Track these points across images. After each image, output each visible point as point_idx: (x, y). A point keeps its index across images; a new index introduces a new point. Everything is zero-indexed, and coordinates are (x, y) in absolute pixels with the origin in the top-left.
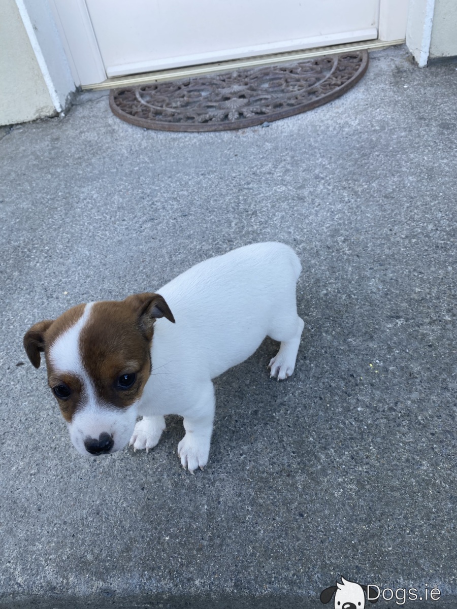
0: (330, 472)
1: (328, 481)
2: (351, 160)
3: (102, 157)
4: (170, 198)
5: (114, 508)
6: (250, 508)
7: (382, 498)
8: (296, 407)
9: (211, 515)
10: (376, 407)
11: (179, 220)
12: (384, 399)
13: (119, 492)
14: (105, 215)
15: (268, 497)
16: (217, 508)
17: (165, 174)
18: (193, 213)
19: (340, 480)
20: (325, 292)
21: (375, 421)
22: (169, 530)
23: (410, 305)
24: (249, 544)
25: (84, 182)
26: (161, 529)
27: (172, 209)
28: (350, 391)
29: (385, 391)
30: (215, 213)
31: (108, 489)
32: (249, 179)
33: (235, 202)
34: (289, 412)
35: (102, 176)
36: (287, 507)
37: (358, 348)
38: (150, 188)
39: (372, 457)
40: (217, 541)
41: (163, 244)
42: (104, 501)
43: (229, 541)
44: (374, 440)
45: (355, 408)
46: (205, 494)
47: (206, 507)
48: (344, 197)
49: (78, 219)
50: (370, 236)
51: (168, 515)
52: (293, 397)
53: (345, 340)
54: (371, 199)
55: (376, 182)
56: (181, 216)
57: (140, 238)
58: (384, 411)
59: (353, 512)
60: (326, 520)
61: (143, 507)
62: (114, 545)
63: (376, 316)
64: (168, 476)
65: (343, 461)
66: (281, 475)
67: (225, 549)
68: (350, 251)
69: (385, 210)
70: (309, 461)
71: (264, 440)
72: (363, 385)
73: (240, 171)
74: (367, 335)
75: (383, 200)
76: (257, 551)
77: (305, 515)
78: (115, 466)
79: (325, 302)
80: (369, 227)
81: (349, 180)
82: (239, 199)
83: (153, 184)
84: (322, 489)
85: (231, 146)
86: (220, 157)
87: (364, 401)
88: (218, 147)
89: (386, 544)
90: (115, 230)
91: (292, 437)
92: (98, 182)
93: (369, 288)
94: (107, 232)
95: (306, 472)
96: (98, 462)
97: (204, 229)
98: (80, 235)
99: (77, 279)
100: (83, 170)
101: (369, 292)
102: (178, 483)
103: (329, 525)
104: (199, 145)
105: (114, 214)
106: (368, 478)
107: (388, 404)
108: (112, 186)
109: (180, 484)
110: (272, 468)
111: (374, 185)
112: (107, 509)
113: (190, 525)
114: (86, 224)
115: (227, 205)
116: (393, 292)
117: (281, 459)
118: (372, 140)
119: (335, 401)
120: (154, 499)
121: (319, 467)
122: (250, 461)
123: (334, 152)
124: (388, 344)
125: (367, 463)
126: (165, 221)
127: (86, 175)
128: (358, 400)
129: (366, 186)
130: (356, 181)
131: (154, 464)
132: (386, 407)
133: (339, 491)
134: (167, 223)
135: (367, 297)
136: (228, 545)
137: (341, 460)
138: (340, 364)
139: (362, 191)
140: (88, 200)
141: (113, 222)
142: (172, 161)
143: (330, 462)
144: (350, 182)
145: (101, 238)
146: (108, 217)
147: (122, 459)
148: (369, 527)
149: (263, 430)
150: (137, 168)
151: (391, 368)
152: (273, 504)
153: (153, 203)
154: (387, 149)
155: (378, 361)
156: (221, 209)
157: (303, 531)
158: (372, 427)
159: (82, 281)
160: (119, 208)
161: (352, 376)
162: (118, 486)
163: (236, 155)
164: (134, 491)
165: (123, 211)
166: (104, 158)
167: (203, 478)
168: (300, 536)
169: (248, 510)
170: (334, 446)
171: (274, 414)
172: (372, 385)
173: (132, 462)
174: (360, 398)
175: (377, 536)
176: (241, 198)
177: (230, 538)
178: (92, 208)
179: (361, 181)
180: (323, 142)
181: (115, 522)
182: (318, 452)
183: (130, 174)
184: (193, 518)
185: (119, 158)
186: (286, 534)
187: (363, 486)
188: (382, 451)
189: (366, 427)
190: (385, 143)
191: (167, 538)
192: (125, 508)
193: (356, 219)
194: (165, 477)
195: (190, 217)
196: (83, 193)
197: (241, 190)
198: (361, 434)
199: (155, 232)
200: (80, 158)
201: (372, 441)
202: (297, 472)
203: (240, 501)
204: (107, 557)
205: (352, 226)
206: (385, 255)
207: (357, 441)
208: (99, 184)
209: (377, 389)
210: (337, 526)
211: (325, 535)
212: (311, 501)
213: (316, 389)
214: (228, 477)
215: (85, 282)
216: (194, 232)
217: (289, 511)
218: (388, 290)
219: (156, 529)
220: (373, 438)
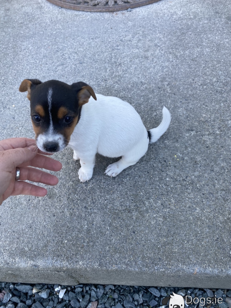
0: (150, 211)
1: (148, 216)
2: (175, 36)
3: (35, 24)
4: (73, 52)
5: (39, 225)
6: (108, 228)
7: (175, 225)
8: (135, 177)
9: (88, 231)
10: (176, 178)
11: (77, 66)
12: (181, 175)
13: (42, 217)
14: (36, 60)
15: (118, 223)
16: (92, 227)
17: (71, 37)
18: (86, 62)
19: (155, 216)
20: (155, 114)
21: (175, 186)
22: (67, 237)
23: (199, 124)
24: (107, 246)
25: (24, 39)
26: (63, 236)
27: (74, 59)
28: (163, 169)
29: (182, 170)
30: (98, 63)
31: (36, 215)
32: (118, 44)
33: (109, 57)
34: (131, 179)
35: (35, 36)
36: (127, 228)
37: (170, 146)
38: (62, 45)
39: (172, 205)
40: (91, 244)
41: (68, 80)
42: (34, 221)
43: (97, 244)
44: (174, 196)
45: (165, 178)
46: (86, 220)
47: (86, 226)
48: (170, 59)
49: (21, 62)
50: (182, 82)
51: (67, 230)
52: (134, 171)
53: (163, 142)
54: (184, 61)
55: (188, 50)
56: (79, 63)
57: (55, 75)
58: (180, 181)
59: (160, 232)
60: (146, 235)
61: (54, 225)
62: (39, 244)
63: (181, 129)
64: (67, 210)
65: (157, 206)
66: (125, 212)
67: (95, 248)
68: (171, 91)
69: (191, 68)
70: (140, 205)
71: (118, 193)
72: (170, 166)
73: (113, 38)
74: (175, 139)
75: (190, 62)
76: (111, 249)
77: (136, 233)
78: (40, 203)
79: (155, 120)
80: (182, 77)
81: (173, 49)
82: (112, 55)
83: (64, 43)
84: (145, 220)
85: (109, 22)
86: (103, 29)
87: (170, 175)
88: (101, 22)
89: (175, 248)
90: (42, 70)
91: (132, 192)
92: (32, 39)
93: (179, 113)
94: (37, 71)
95: (138, 210)
96: (31, 201)
97: (91, 72)
98: (22, 72)
99: (20, 98)
100: (24, 31)
101: (178, 115)
102: (72, 214)
103: (147, 238)
104: (91, 20)
105: (41, 60)
106: (169, 215)
107: (182, 177)
108: (41, 43)
109: (73, 214)
110: (121, 208)
111: (187, 52)
112: (35, 225)
113: (78, 235)
114: (25, 65)
115: (105, 59)
116: (191, 116)
117: (125, 204)
118: (188, 24)
119: (155, 174)
120: (60, 221)
121: (145, 208)
122: (110, 204)
123: (166, 30)
124: (186, 145)
125: (169, 208)
126: (70, 66)
127: (25, 34)
128: (167, 174)
129: (182, 53)
130: (177, 49)
131: (60, 203)
132: (181, 179)
133: (154, 221)
134: (71, 67)
135: (177, 118)
136: (96, 246)
138: (160, 154)
139: (180, 56)
140: (26, 50)
141: (40, 64)
142: (75, 29)
143: (150, 206)
144: (174, 49)
145: (33, 74)
146: (38, 62)
147: (44, 200)
148: (167, 239)
149: (118, 188)
150: (55, 32)
151: (185, 158)
152: (120, 226)
153: (63, 55)
154: (196, 30)
155: (179, 154)
156: (101, 60)
157: (135, 240)
158: (173, 189)
159: (23, 100)
160: (44, 56)
161: (165, 161)
162: (41, 214)
163: (112, 28)
164: (49, 217)
165: (46, 58)
166: (36, 24)
167: (86, 212)
168: (132, 243)
169: (107, 229)
170: (153, 198)
171: (124, 180)
172: (175, 167)
173: (49, 202)
175: (171, 244)
176: (113, 54)
177: (98, 242)
178: (29, 56)
179: (180, 49)
180: (161, 24)
181: (39, 232)
182: (145, 200)
183: (51, 36)
184: (79, 231)
185: (45, 25)
186: (126, 241)
187: (166, 219)
188: (178, 202)
189: (170, 189)
190: (195, 27)
191: (66, 241)
192: (45, 225)
193: (175, 72)
194: (66, 210)
195: (84, 64)
196: (24, 45)
197: (114, 50)
198: (167, 192)
199: (64, 72)
200: (21, 23)
201: (173, 196)
202: (133, 210)
203: (104, 224)
204: (35, 249)
205: (173, 76)
206: (189, 94)
207: (165, 196)
208: (33, 41)
209: (178, 169)
210: (151, 239)
211: (145, 243)
212: (139, 226)
213: (146, 167)
214: (98, 211)
215: (24, 100)
216: (86, 74)
217: (128, 230)
218: (189, 115)
219: (60, 236)
220: (173, 195)
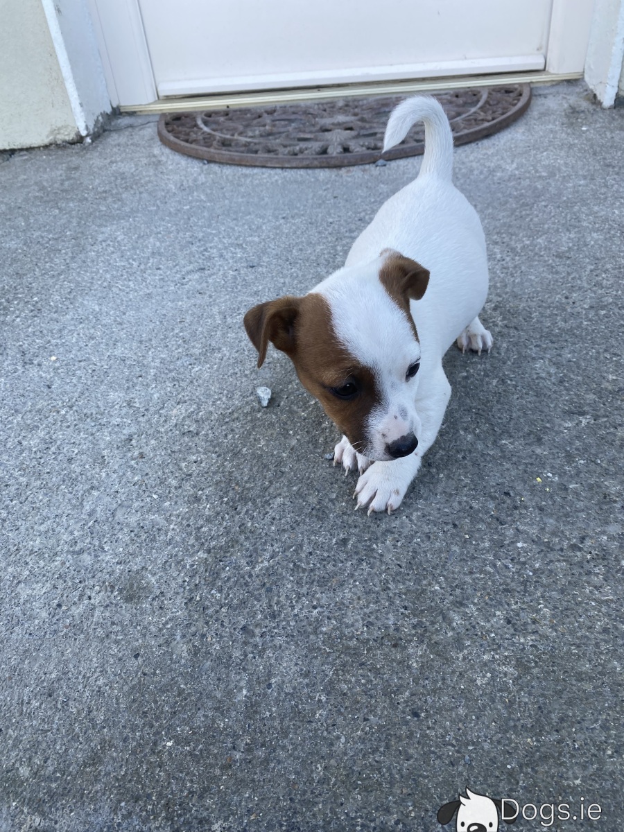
0: (468, 643)
1: (464, 659)
2: (505, 210)
3: (137, 192)
4: (232, 245)
5: (80, 687)
6: (323, 698)
7: (561, 692)
8: (413, 537)
9: (252, 707)
10: (548, 542)
11: (242, 272)
12: (562, 532)
13: (95, 659)
14: (131, 261)
15: (358, 681)
16: (265, 694)
17: (228, 215)
18: (265, 264)
19: (485, 657)
20: (465, 374)
21: (548, 564)
22: (175, 729)
23: (600, 398)
24: (317, 762)
25: (106, 221)
26: (160, 726)
27: (233, 258)
28: (503, 516)
29: (564, 519)
30: (298, 266)
31: (76, 655)
32: (353, 227)
33: (329, 253)
34: (399, 544)
35: (135, 215)
36: (391, 699)
37: (517, 454)
38: (204, 232)
39: (543, 622)
40: (261, 753)
41: (215, 300)
42: (64, 674)
43: (282, 754)
44: (547, 594)
45: (512, 542)
46: (244, 669)
47: (245, 692)
48: (495, 254)
49: (90, 264)
50: (535, 304)
51: (176, 703)
52: (407, 521)
53: (495, 443)
54: (536, 258)
55: (544, 237)
56: (247, 267)
57: (179, 292)
58: (562, 550)
59: (510, 713)
60: (460, 725)
61: (133, 688)
62: (71, 751)
63: (546, 410)
64: (183, 636)
65: (492, 626)
66: (382, 644)
67: (274, 768)
68: (505, 322)
69: (557, 273)
70: (433, 623)
71: (355, 586)
72: (526, 508)
73: (339, 216)
74: (532, 436)
75: (553, 260)
76: (332, 775)
77: (423, 715)
78: (93, 616)
79: (463, 387)
80: (533, 292)
81: (502, 234)
82: (336, 250)
83: (209, 226)
84: (453, 672)
85: (329, 186)
86: (312, 199)
87: (527, 534)
88: (309, 187)
89: (570, 773)
90: (144, 280)
91: (404, 584)
92: (128, 221)
93: (534, 372)
94: (131, 283)
95: (426, 640)
96: (64, 608)
97: (280, 285)
98: (89, 285)
99: (74, 340)
100: (108, 207)
101: (535, 376)
102: (199, 650)
103: (465, 734)
104: (283, 183)
105: (145, 261)
106: (536, 656)
107: (569, 539)
108: (148, 227)
109: (204, 650)
110: (368, 633)
111: (539, 240)
112: (68, 687)
113: (214, 721)
114: (101, 271)
115: (318, 257)
116: (572, 379)
117: (383, 619)
118: (536, 188)
119: (479, 530)
120: (154, 674)
121: (450, 634)
122: (329, 618)
123: (480, 199)
124: (566, 451)
125: (535, 632)
126: (221, 273)
127: (111, 212)
128: (518, 530)
129: (528, 242)
130: (512, 235)
131: (160, 616)
132: (565, 543)
133: (484, 676)
134: (224, 275)
135: (531, 383)
136: (279, 762)
137: (488, 625)
138: (488, 476)
139: (523, 248)
140: (109, 242)
141: (142, 270)
142: (240, 200)
143: (469, 627)
144: (504, 235)
145: (120, 290)
146: (135, 264)
147: (107, 606)
148: (538, 741)
149: (355, 570)
150: (188, 207)
151: (571, 486)
152: (365, 692)
153: (206, 250)
154: (560, 198)
155: (550, 475)
156: (307, 260)
157: (419, 743)
158: (543, 573)
159: (82, 344)
160: (153, 253)
161: (507, 494)
162: (93, 650)
163: (335, 197)
164: (120, 659)
165: (159, 257)
166: (140, 193)
167: (245, 643)
168: (411, 751)
169: (320, 701)
170: (476, 601)
171: (375, 546)
172: (541, 509)
173: (123, 612)
174: (521, 528)
175: (554, 758)
176: (339, 248)
177: (284, 748)
178: (113, 253)
179: (521, 235)
180: (464, 187)
181: (78, 711)
182: (448, 609)
183: (176, 214)
184: (220, 710)
185: (163, 194)
186: (387, 747)
187: (527, 670)
188: (561, 613)
189: (531, 574)
190: (556, 192)
191: (169, 744)
192: (100, 688)
193: (514, 281)
194: (178, 638)
195: (261, 269)
196: (103, 233)
197: (341, 239)
198: (524, 583)
199: (204, 285)
200: (105, 192)
201: (543, 597)
202: (411, 641)
203: (307, 685)
204: (55, 772)
205: (508, 290)
206: (559, 329)
207: (516, 594)
208: (128, 224)
209: (551, 515)
210: (479, 737)
211: (458, 752)
212: (434, 691)
213: (446, 510)
214: (288, 643)
215: (87, 345)
216: (264, 288)
217: (394, 705)
218: (565, 375)
219: (152, 726)
220: (545, 591)
